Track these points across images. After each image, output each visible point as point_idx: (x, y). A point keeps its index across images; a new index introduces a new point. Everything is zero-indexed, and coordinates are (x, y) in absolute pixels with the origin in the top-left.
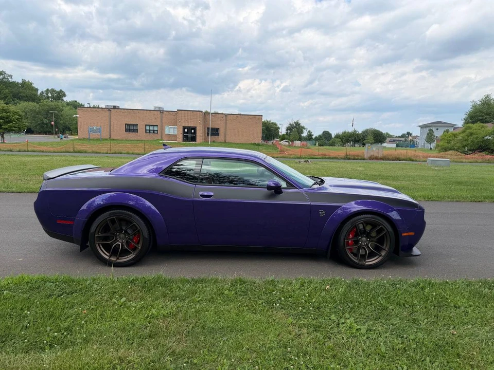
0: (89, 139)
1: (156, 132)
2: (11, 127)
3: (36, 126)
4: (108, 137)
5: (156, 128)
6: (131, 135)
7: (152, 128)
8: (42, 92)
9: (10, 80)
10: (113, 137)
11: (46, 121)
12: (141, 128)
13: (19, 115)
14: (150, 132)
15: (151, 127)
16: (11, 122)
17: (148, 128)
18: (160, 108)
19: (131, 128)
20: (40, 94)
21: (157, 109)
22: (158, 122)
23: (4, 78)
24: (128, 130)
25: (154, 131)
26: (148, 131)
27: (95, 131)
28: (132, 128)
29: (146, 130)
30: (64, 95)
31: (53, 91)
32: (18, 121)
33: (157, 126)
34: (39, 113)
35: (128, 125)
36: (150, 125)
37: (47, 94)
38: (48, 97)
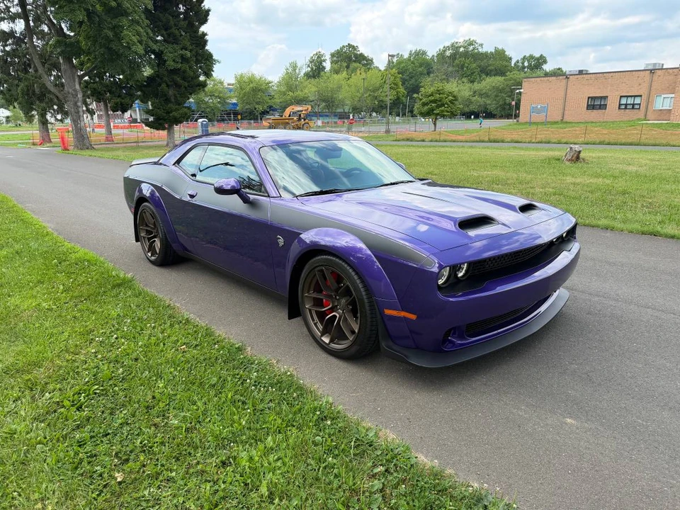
0: (530, 123)
1: (636, 107)
2: (443, 111)
3: (497, 108)
4: (559, 119)
5: (637, 101)
6: (595, 114)
7: (630, 101)
8: (518, 62)
9: (480, 50)
10: (567, 119)
11: (508, 100)
12: (612, 104)
13: (454, 97)
14: (626, 108)
15: (629, 99)
16: (443, 105)
17: (624, 101)
18: (655, 64)
19: (596, 104)
20: (515, 64)
21: (650, 67)
22: (643, 91)
23: (474, 49)
24: (591, 107)
25: (633, 105)
26: (623, 107)
27: (539, 112)
28: (597, 102)
29: (620, 105)
30: (545, 62)
31: (531, 57)
32: (452, 103)
33: (641, 96)
34: (501, 91)
35: (592, 98)
36: (627, 97)
37: (523, 63)
38: (524, 68)
